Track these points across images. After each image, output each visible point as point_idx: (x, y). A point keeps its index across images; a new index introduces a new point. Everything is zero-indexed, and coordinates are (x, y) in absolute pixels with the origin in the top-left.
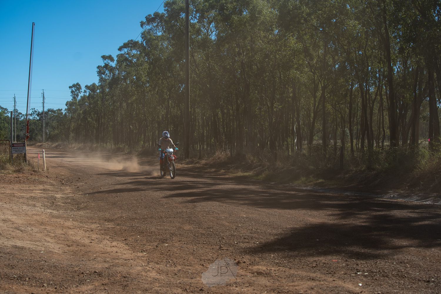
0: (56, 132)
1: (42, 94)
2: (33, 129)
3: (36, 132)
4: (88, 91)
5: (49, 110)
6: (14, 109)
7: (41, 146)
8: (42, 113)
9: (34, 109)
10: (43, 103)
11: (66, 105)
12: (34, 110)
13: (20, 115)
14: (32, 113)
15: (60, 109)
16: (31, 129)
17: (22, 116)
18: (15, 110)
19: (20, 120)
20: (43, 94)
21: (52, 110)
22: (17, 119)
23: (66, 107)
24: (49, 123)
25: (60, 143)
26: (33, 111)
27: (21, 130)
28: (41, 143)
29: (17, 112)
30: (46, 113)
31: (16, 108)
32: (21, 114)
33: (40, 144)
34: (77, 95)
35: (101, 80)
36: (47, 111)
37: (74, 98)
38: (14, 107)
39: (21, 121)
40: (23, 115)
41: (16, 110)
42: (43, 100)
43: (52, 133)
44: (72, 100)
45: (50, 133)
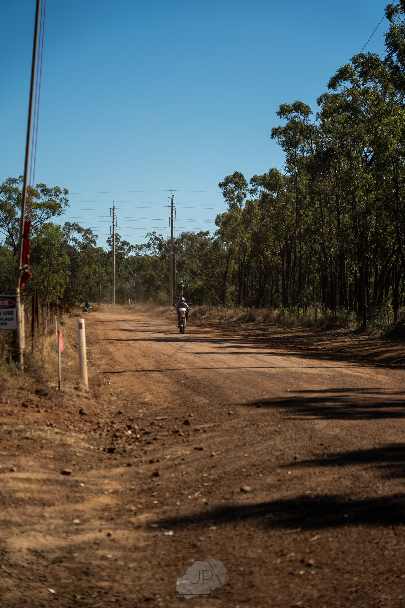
0: (200, 283)
1: (170, 200)
2: (151, 275)
3: (159, 283)
4: (261, 188)
5: (184, 236)
6: (112, 233)
7: (163, 312)
8: (169, 242)
9: (154, 233)
10: (172, 220)
11: (217, 223)
12: (153, 237)
13: (126, 247)
14: (151, 242)
15: (204, 231)
16: (148, 276)
17: (129, 250)
18: (113, 236)
19: (126, 257)
20: (172, 200)
21: (191, 235)
22: (120, 256)
23: (218, 228)
24: (183, 263)
25: (204, 307)
26: (151, 239)
27: (127, 279)
28: (165, 306)
29: (117, 240)
30: (178, 242)
31: (116, 232)
32: (127, 244)
33: (162, 309)
34: (240, 200)
35: (292, 160)
36: (180, 237)
37: (233, 206)
38: (112, 228)
39: (127, 260)
40: (132, 246)
41: (115, 238)
42: (172, 214)
43: (191, 285)
44: (229, 211)
45: (186, 285)
